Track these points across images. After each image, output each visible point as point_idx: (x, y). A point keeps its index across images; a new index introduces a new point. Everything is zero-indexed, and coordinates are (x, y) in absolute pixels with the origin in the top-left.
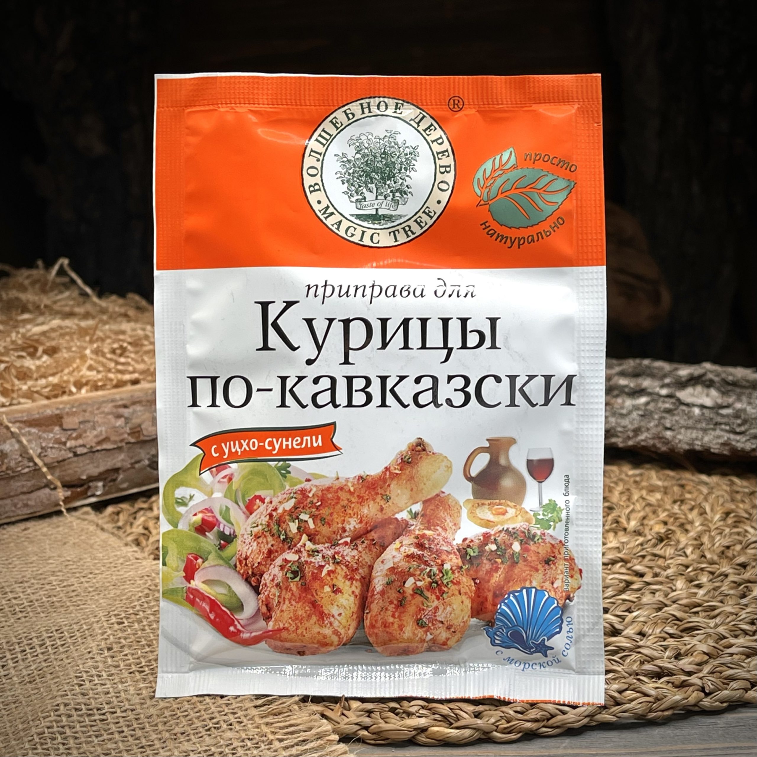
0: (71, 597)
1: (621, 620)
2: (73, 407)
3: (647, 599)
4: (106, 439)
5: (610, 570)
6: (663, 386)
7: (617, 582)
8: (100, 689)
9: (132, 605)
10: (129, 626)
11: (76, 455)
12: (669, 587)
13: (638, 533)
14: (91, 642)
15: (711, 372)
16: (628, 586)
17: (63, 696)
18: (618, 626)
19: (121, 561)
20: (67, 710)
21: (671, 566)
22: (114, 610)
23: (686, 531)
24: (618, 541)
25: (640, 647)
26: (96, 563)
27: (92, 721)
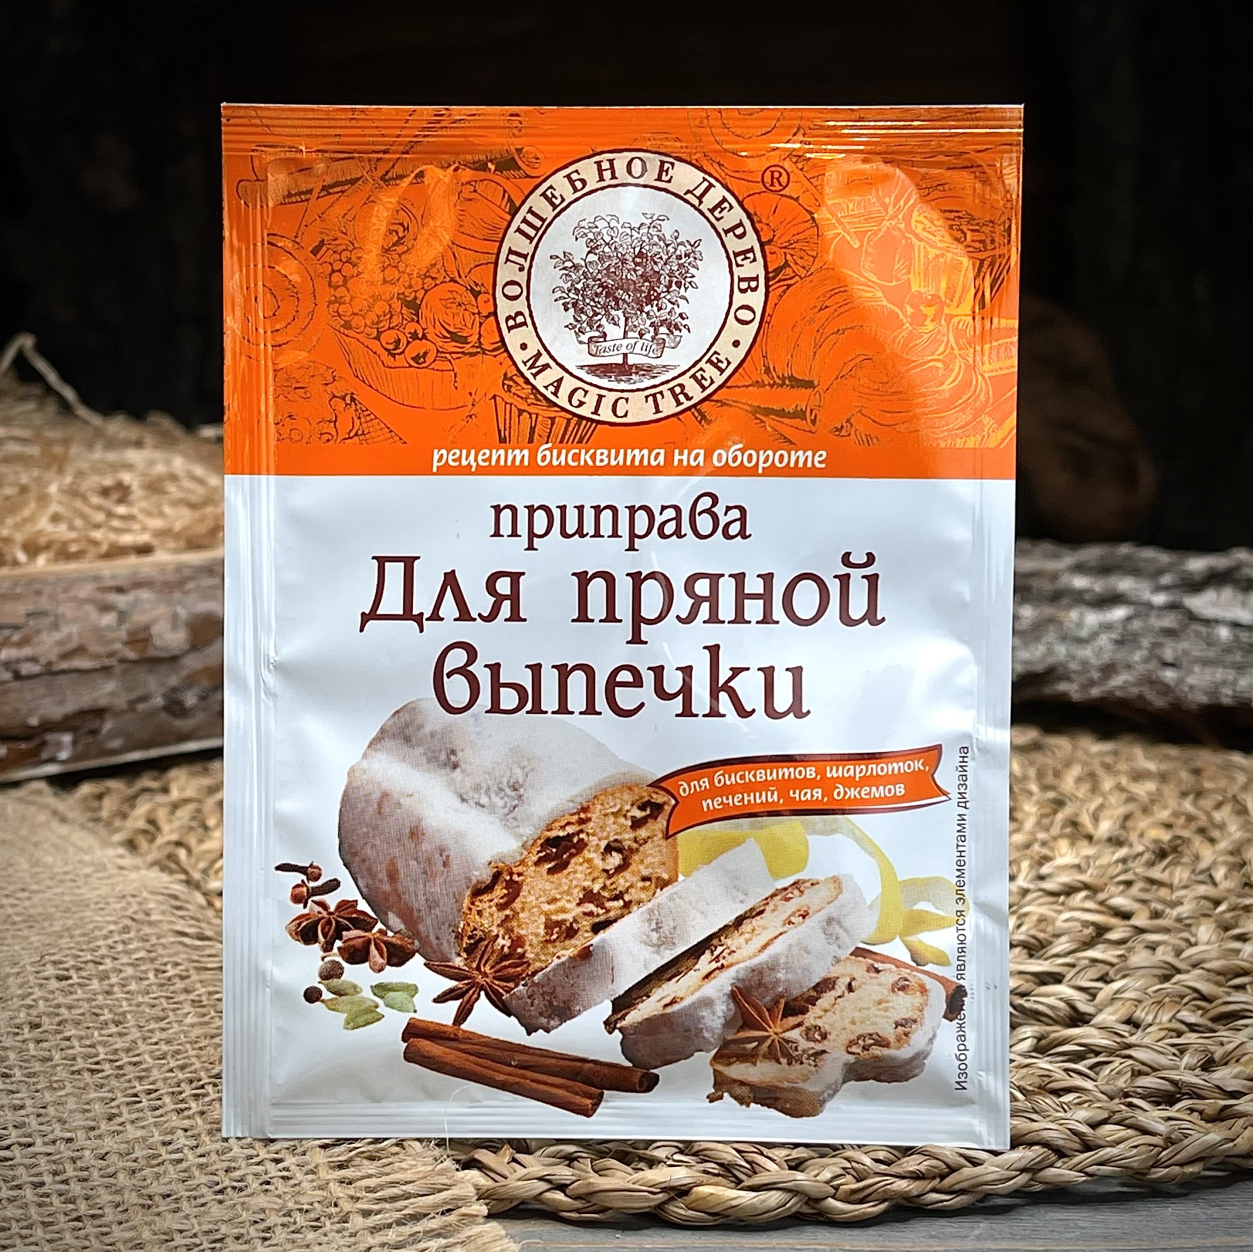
1: (1088, 997)
2: (16, 584)
3: (1140, 957)
4: (80, 650)
5: (1063, 904)
6: (1158, 589)
7: (1077, 925)
9: (92, 946)
10: (81, 985)
11: (17, 676)
12: (1181, 939)
13: (1116, 842)
16: (1099, 935)
18: (1084, 1008)
19: (88, 870)
21: (1186, 901)
22: (54, 954)
23: (1212, 841)
24: (1078, 854)
25: (1129, 1046)
26: (37, 874)
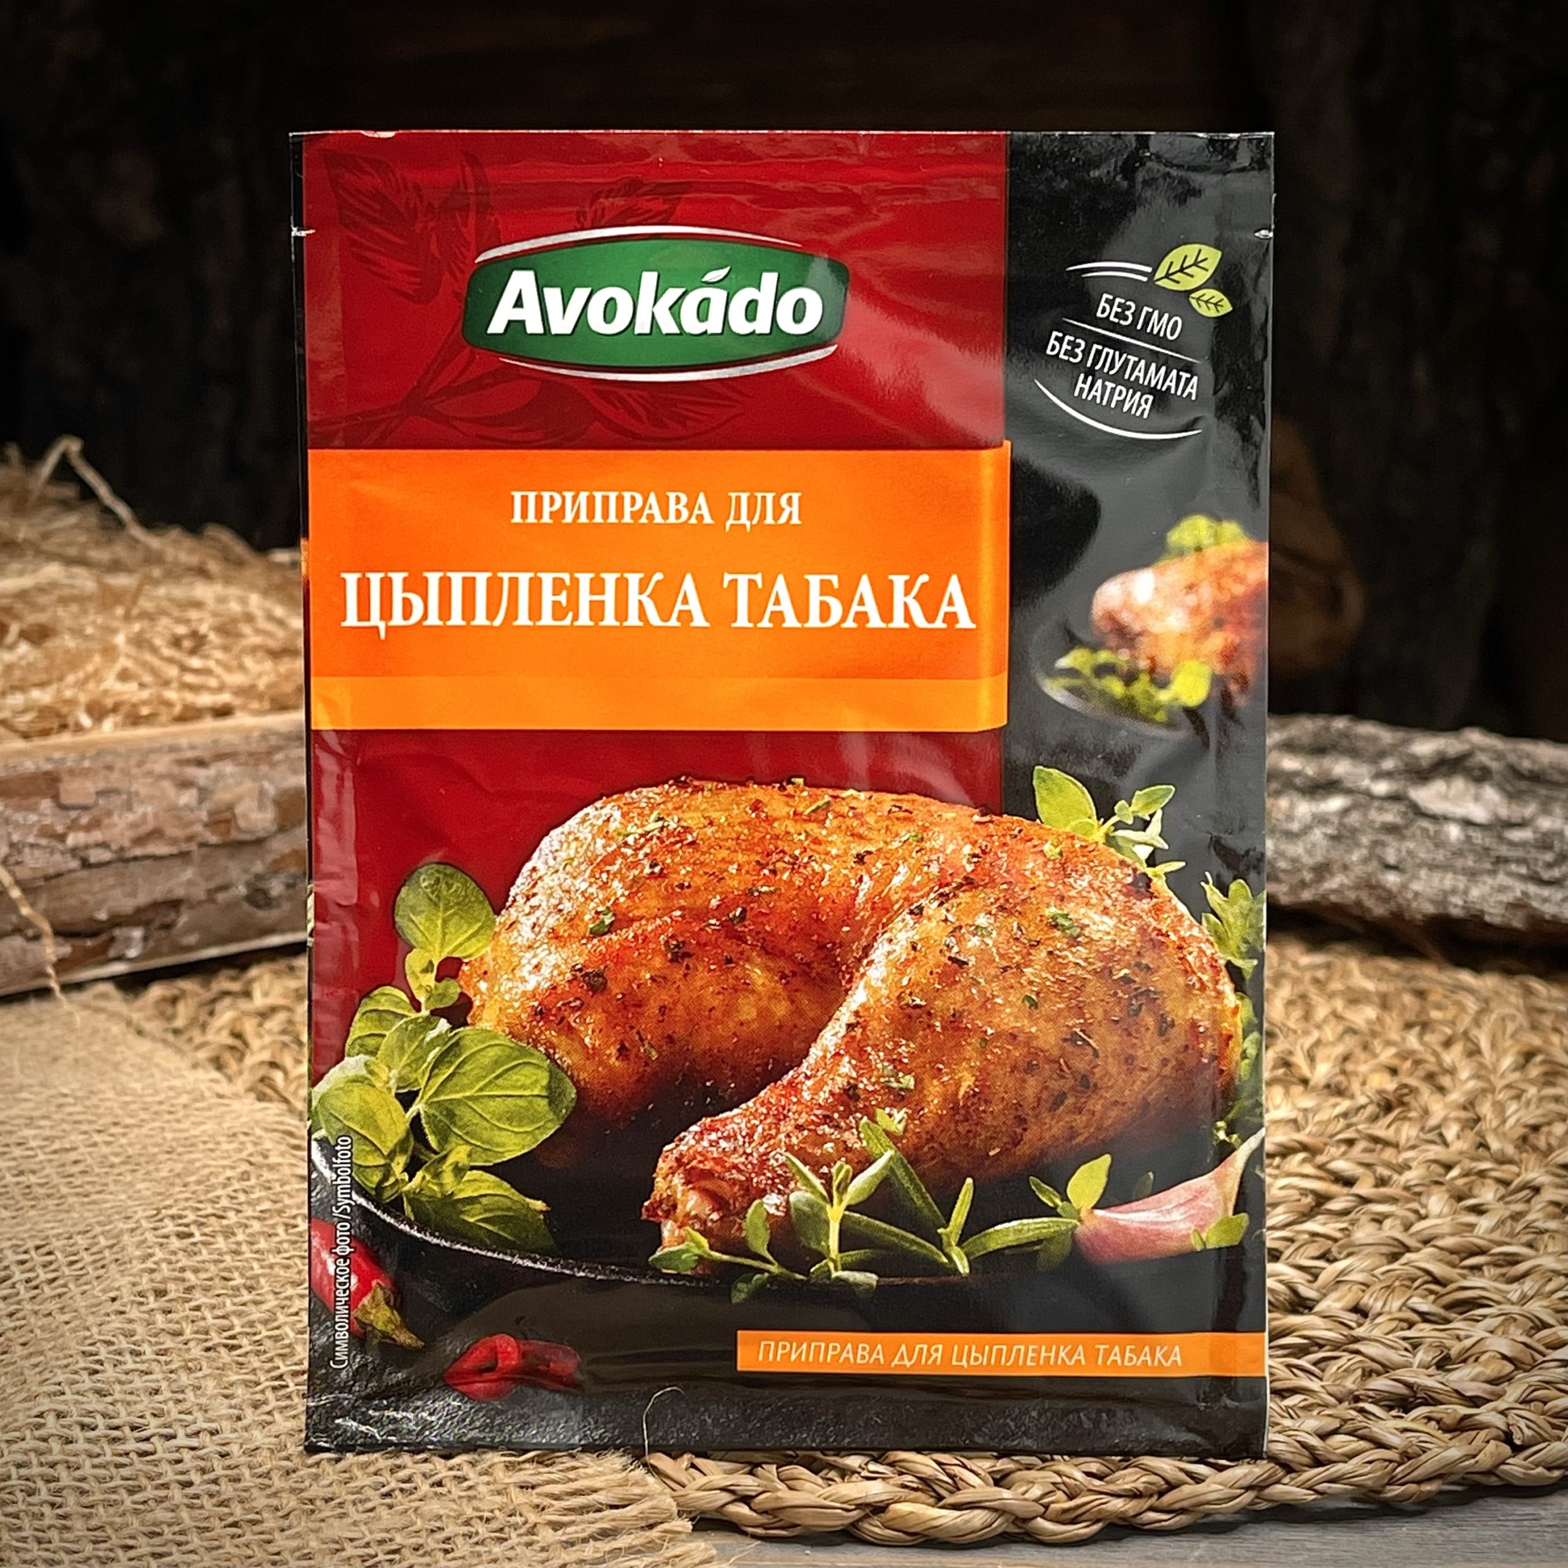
0: (72, 1176)
1: (1310, 1278)
2: (83, 757)
3: (1364, 1233)
4: (156, 834)
5: (1278, 1167)
6: (1379, 776)
7: (1295, 1194)
8: (138, 1382)
9: (211, 1195)
10: (204, 1243)
11: (86, 864)
12: (1411, 1210)
13: (1336, 1090)
14: (117, 1276)
15: (1482, 750)
16: (1319, 1204)
17: (55, 1394)
18: (1307, 1292)
19: (184, 1099)
20: (63, 1426)
21: (1414, 1164)
22: (170, 1207)
23: (1441, 1090)
24: (1294, 1107)
25: (1358, 1340)
26: (127, 1103)
27: (120, 1455)
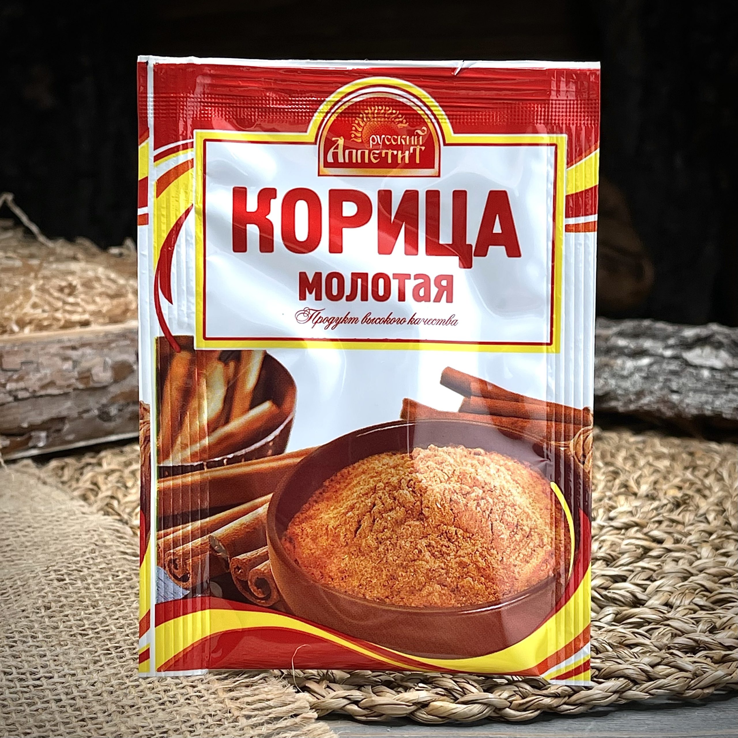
0: (6, 552)
1: (642, 590)
2: (14, 345)
3: (669, 567)
4: (52, 384)
5: (624, 534)
6: (667, 347)
7: (633, 548)
8: (34, 651)
9: (75, 560)
10: (71, 584)
11: (16, 399)
12: (691, 555)
13: (651, 497)
14: (26, 599)
15: (719, 333)
16: (646, 553)
18: (641, 596)
19: (65, 514)
21: (693, 533)
22: (54, 566)
23: (705, 497)
24: (631, 505)
25: (668, 619)
26: (36, 517)
27: (24, 687)
